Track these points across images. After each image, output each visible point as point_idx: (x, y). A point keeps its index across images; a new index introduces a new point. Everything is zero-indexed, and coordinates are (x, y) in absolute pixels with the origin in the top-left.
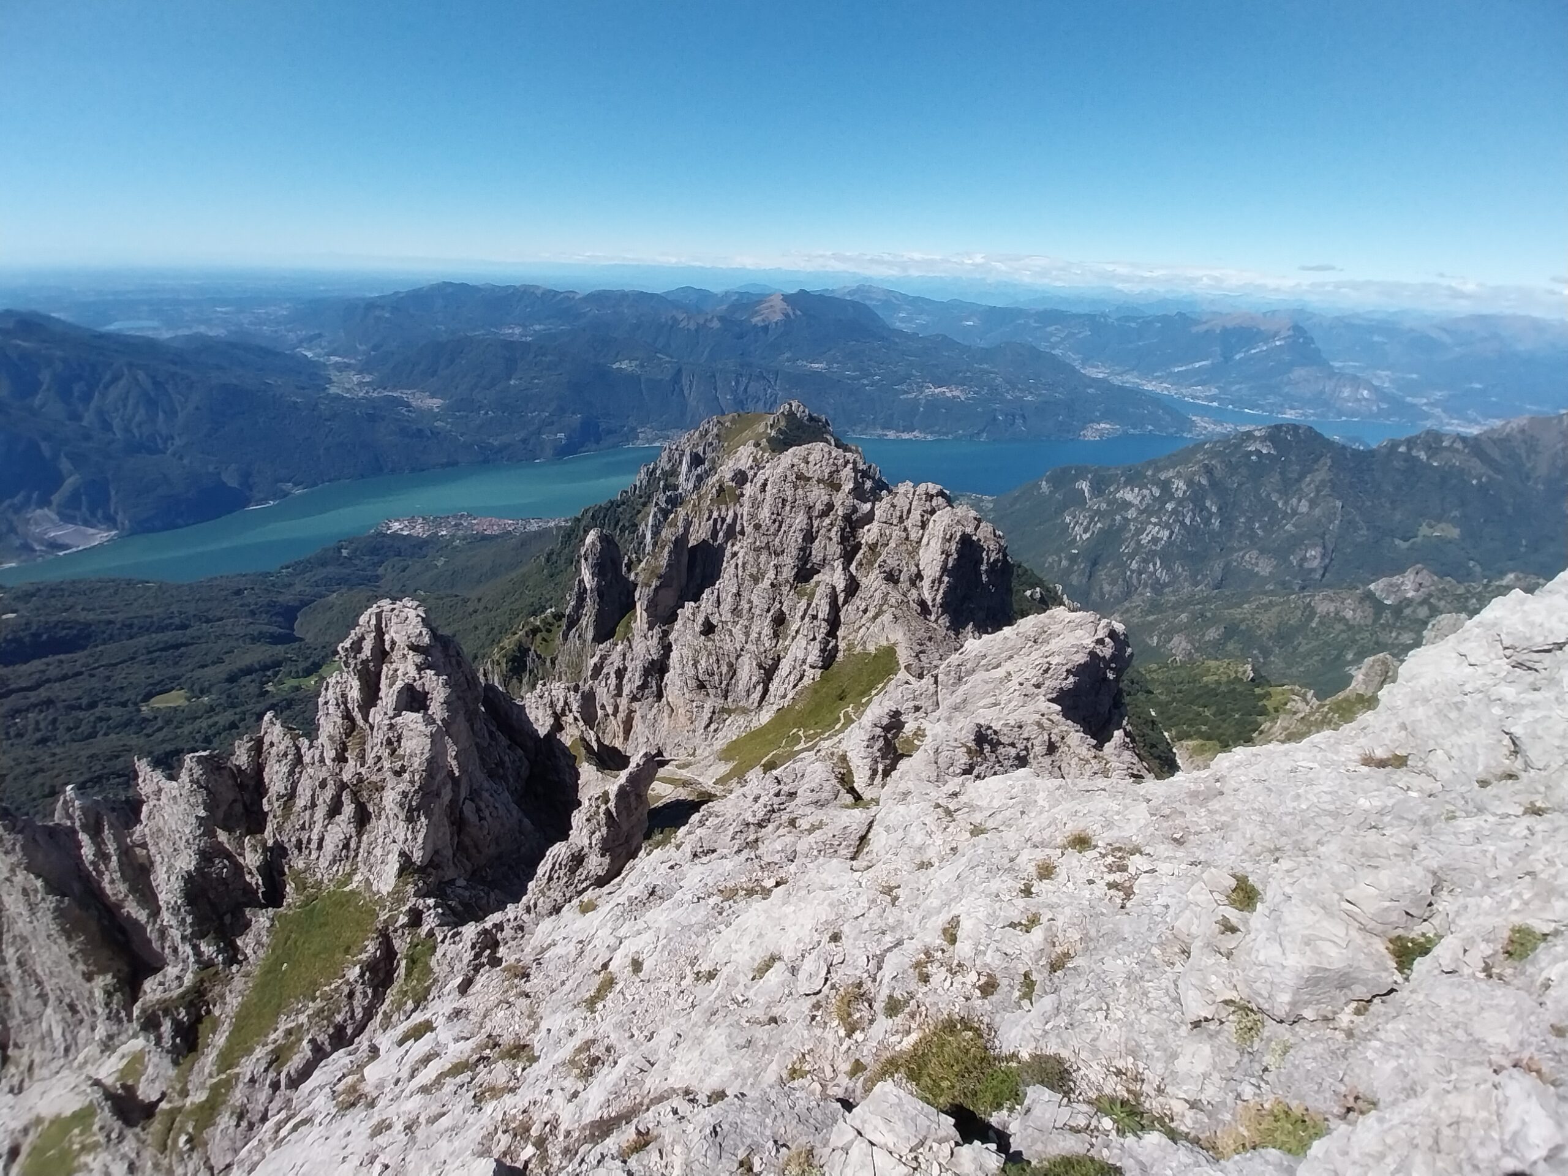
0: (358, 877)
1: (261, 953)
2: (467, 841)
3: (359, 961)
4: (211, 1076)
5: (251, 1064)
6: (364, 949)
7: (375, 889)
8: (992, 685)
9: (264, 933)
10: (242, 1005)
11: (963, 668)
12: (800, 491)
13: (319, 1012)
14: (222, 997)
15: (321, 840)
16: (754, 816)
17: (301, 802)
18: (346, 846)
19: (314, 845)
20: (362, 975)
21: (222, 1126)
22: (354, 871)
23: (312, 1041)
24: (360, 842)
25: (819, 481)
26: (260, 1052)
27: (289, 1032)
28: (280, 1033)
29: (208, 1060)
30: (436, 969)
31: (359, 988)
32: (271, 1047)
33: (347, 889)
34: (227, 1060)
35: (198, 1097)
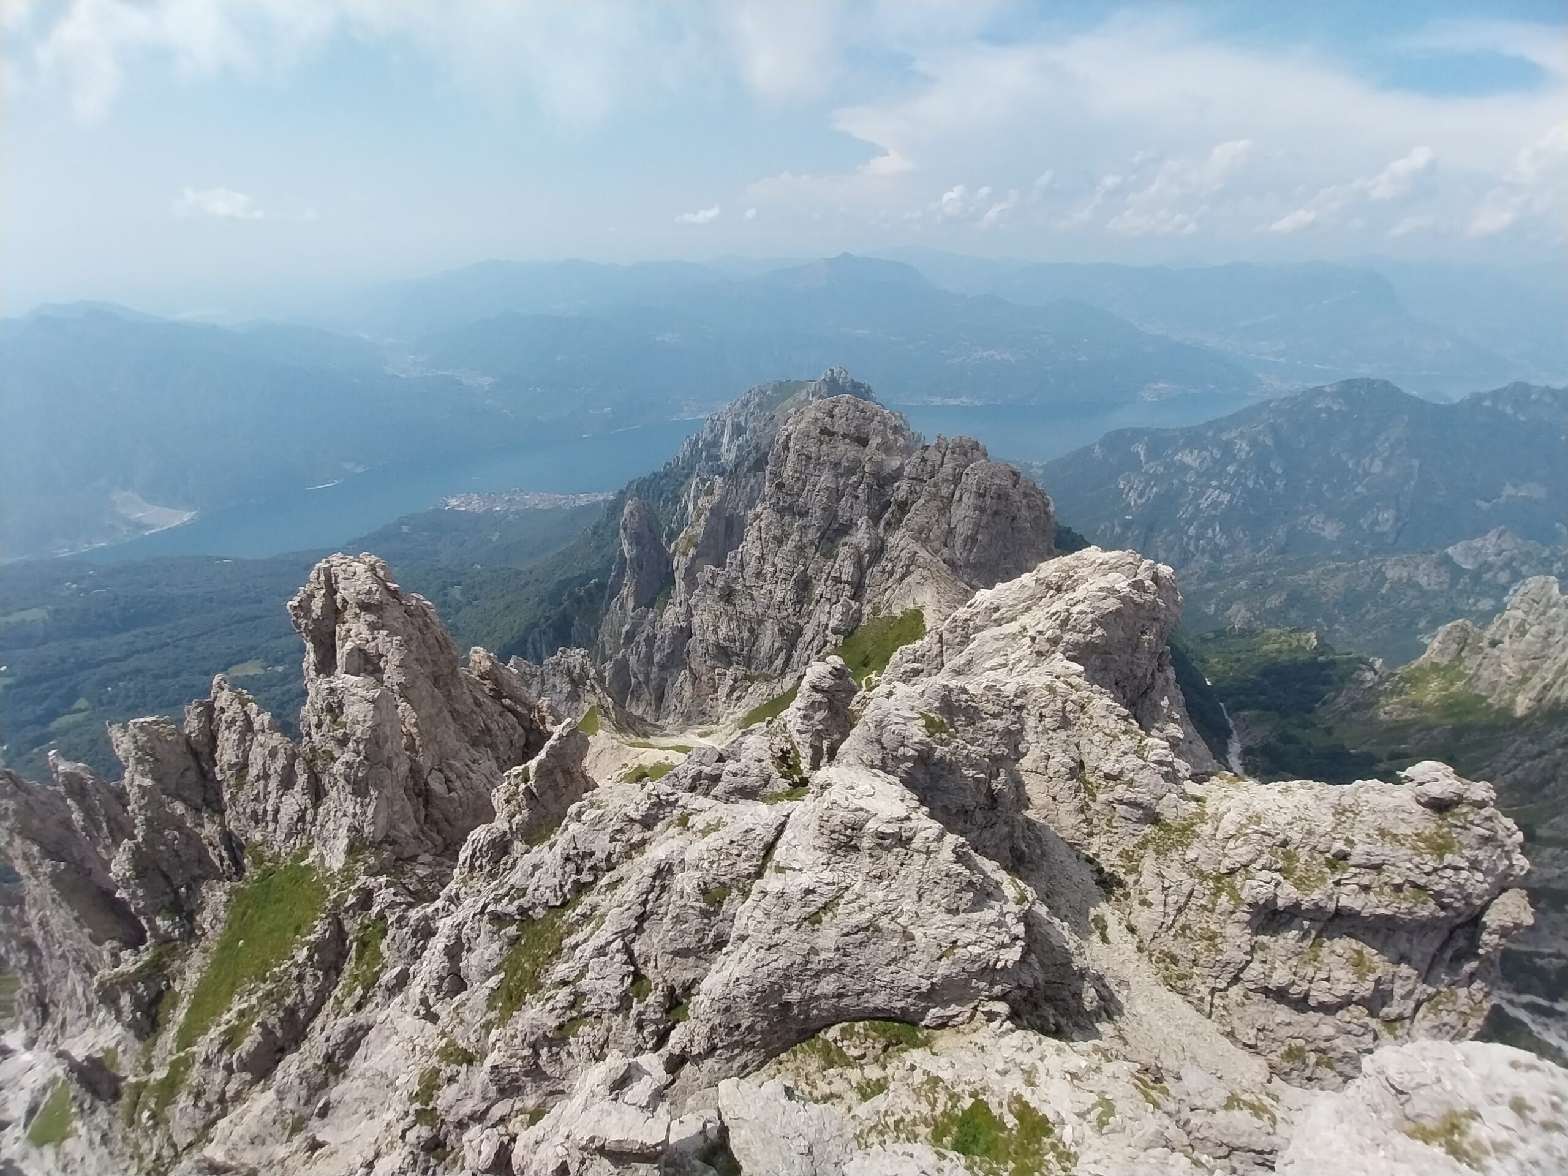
0: (314, 852)
1: (219, 927)
2: (436, 814)
3: (308, 943)
4: (171, 1053)
5: (206, 1044)
6: (312, 931)
7: (327, 865)
8: (1004, 642)
9: (221, 907)
10: (200, 981)
11: (971, 623)
12: (824, 447)
13: (269, 994)
14: (181, 972)
15: (277, 811)
16: (637, 810)
17: (253, 772)
18: (302, 819)
19: (269, 818)
20: (310, 957)
21: (181, 1105)
22: (310, 846)
23: (262, 1025)
24: (316, 814)
25: (845, 436)
26: (213, 1033)
27: (242, 1014)
28: (233, 1013)
29: (169, 1037)
30: (386, 954)
31: (309, 971)
32: (223, 1028)
33: (302, 864)
34: (186, 1039)
35: (160, 1074)
